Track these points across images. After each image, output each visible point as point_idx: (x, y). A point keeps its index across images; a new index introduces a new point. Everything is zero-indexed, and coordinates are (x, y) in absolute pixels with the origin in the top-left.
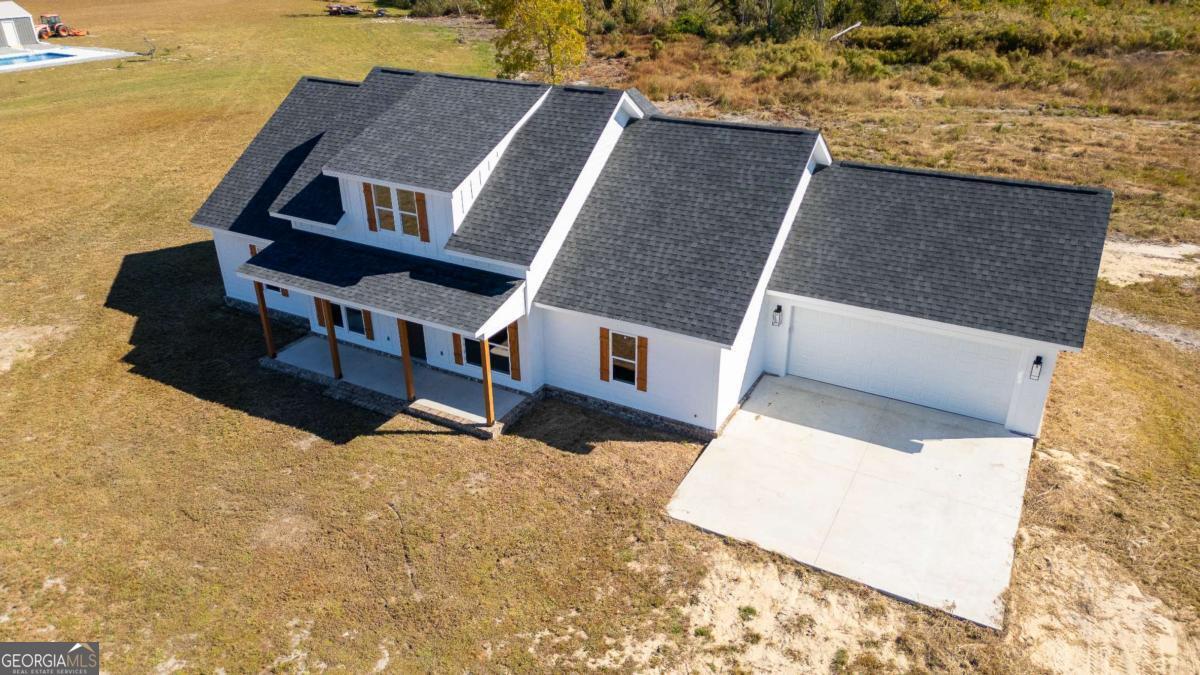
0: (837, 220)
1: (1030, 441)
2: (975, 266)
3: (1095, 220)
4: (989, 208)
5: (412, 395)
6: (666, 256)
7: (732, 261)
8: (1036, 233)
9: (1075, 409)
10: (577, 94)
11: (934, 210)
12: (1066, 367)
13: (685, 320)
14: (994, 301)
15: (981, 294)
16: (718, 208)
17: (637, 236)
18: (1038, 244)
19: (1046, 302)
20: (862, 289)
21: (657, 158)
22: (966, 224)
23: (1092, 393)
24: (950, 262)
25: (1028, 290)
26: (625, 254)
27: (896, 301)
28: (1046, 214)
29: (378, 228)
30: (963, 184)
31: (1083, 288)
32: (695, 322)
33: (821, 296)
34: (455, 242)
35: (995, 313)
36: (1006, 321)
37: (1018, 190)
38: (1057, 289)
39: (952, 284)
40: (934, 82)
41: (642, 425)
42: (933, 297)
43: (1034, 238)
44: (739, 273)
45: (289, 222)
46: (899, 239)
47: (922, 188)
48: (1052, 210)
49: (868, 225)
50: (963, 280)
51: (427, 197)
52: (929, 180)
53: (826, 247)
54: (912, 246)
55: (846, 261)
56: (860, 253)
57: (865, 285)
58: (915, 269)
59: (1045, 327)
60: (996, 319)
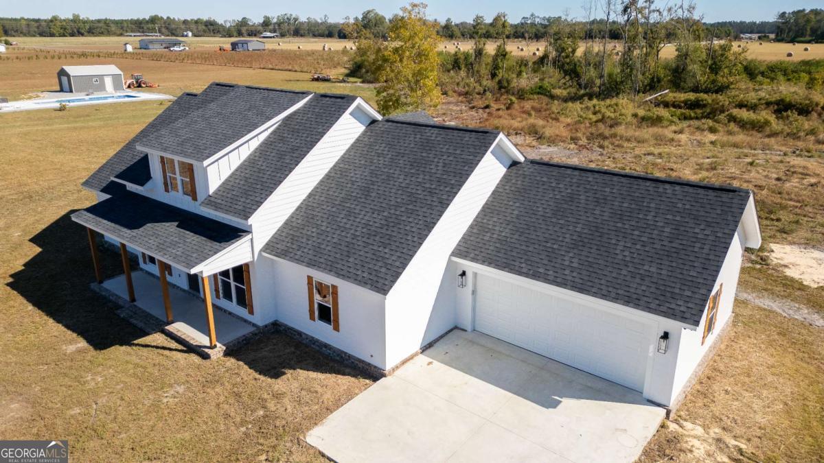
0: (517, 205)
1: (663, 412)
2: (618, 247)
3: (730, 214)
4: (640, 199)
5: (170, 319)
6: (363, 221)
7: (408, 228)
8: (676, 223)
9: (726, 388)
10: (328, 99)
11: (595, 200)
12: (734, 350)
13: (359, 273)
14: (628, 278)
15: (619, 271)
16: (411, 187)
17: (348, 205)
18: (676, 232)
19: (673, 282)
20: (523, 261)
21: (381, 148)
22: (620, 212)
23: (749, 376)
24: (598, 243)
25: (659, 271)
26: (335, 218)
27: (547, 272)
28: (687, 207)
29: (170, 190)
30: (623, 180)
31: (708, 272)
32: (365, 275)
33: (489, 264)
34: (211, 201)
35: (627, 289)
36: (635, 296)
37: (667, 186)
38: (685, 272)
39: (597, 261)
40: (712, 130)
41: (337, 360)
42: (578, 271)
43: (674, 227)
44: (409, 238)
45: (125, 186)
46: (561, 222)
47: (590, 182)
48: (694, 204)
49: (540, 209)
50: (606, 259)
51: (195, 168)
52: (596, 175)
53: (503, 225)
54: (571, 228)
55: (516, 237)
56: (527, 232)
57: (526, 257)
58: (568, 247)
59: (667, 305)
60: (626, 294)
